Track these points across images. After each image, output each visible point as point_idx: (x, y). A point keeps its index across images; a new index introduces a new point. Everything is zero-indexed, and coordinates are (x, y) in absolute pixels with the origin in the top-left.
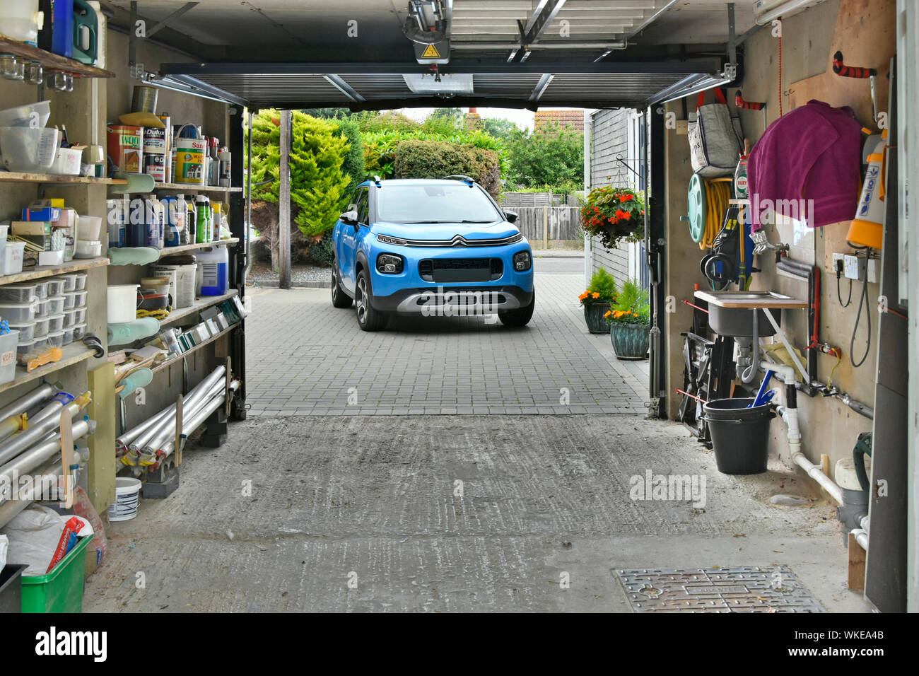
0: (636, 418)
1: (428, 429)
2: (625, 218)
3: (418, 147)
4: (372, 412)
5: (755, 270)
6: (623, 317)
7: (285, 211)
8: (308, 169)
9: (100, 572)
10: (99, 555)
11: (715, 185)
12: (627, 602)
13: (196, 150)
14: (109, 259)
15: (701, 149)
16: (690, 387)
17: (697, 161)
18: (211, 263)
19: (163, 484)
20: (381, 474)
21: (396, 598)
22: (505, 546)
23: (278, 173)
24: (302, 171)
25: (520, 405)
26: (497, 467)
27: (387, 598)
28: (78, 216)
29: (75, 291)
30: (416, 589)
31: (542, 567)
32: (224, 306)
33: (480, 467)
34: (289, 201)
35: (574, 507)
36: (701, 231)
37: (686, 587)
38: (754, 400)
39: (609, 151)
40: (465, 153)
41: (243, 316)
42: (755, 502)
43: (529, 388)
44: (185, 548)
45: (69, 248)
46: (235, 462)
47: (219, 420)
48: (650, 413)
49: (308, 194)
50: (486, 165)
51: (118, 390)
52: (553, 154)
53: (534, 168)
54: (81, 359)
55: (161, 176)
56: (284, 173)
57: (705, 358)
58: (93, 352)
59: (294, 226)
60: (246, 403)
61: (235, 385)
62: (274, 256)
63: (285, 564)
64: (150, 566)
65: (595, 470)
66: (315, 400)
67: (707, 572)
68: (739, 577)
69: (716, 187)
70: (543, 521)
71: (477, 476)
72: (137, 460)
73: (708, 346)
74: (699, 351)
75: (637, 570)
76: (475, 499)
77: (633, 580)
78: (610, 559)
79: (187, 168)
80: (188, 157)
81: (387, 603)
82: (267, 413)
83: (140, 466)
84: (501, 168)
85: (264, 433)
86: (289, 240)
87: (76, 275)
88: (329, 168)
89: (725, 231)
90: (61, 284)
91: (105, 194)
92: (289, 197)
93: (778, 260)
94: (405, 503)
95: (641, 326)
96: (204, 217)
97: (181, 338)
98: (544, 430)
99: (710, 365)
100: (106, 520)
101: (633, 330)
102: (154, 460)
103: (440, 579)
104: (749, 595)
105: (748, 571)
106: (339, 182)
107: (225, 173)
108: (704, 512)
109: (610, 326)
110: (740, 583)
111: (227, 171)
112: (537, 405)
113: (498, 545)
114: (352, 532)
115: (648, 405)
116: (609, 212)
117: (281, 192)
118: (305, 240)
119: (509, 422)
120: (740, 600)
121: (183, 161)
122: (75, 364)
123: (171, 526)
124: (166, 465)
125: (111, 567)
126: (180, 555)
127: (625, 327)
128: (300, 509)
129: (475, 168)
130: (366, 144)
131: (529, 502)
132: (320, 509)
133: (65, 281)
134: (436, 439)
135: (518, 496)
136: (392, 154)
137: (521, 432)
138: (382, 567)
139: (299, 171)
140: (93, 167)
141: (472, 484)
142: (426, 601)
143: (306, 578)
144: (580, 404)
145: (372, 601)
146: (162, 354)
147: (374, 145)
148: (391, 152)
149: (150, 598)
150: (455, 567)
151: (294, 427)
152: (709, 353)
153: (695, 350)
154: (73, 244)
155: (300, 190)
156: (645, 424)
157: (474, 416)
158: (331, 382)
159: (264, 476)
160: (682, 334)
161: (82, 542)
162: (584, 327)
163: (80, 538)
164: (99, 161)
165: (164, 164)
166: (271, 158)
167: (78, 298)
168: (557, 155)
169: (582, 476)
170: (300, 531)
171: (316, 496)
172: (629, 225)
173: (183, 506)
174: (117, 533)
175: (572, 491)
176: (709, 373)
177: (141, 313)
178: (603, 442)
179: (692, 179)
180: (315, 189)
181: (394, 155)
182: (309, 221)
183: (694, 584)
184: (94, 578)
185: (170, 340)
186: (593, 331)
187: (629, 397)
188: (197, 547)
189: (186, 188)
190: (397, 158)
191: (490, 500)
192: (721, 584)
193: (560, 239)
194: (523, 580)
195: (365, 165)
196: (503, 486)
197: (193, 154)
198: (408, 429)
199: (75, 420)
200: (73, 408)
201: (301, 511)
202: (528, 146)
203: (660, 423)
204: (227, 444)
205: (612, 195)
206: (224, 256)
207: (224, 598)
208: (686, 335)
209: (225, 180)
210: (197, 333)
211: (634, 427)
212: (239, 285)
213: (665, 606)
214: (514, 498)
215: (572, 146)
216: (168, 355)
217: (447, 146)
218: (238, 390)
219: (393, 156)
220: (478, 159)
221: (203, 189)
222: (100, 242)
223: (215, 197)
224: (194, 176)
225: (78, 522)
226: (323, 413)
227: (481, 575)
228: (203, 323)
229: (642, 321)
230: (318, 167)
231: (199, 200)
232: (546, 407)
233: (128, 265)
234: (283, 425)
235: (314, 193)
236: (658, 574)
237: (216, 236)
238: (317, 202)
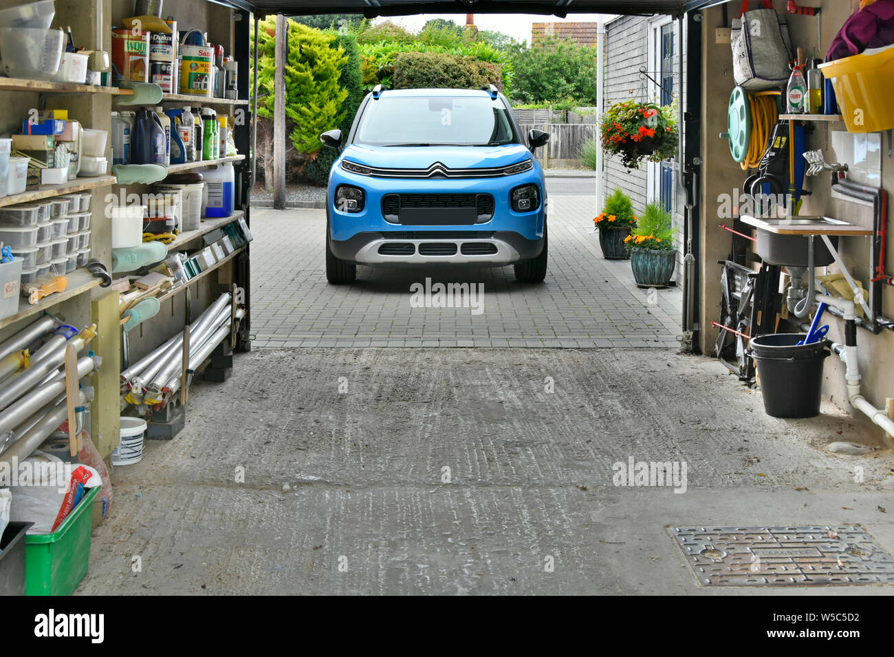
0: (666, 352)
1: (446, 363)
2: (649, 135)
3: (418, 60)
4: (383, 344)
5: (805, 193)
6: (645, 242)
7: (280, 127)
8: (304, 83)
9: (106, 525)
10: (105, 505)
11: (760, 99)
12: (688, 565)
13: (203, 59)
14: (115, 178)
15: (746, 59)
16: (729, 320)
17: (740, 72)
18: (216, 181)
19: (168, 424)
20: (401, 414)
21: (433, 558)
22: (546, 498)
23: (273, 87)
24: (298, 85)
25: (541, 337)
26: (525, 407)
27: (422, 557)
28: (82, 129)
29: (79, 213)
30: (453, 547)
31: (589, 524)
32: (229, 228)
33: (506, 407)
34: (284, 117)
35: (615, 453)
36: (745, 149)
37: (751, 549)
38: (806, 336)
39: (626, 64)
40: (467, 66)
41: (248, 238)
42: (812, 449)
43: (547, 318)
44: (195, 497)
45: (73, 165)
46: (242, 398)
47: (225, 352)
48: (683, 348)
49: (304, 109)
50: (489, 79)
51: (123, 322)
52: (551, 68)
53: (532, 83)
54: (87, 289)
55: (168, 86)
56: (280, 87)
57: (747, 289)
58: (99, 280)
59: (289, 143)
60: (251, 333)
61: (240, 314)
62: (268, 174)
63: (306, 517)
64: (159, 518)
65: (632, 412)
66: (321, 330)
67: (773, 531)
68: (809, 538)
69: (761, 102)
70: (583, 469)
71: (505, 417)
72: (142, 398)
73: (751, 276)
74: (739, 281)
75: (693, 528)
76: (506, 444)
77: (691, 539)
78: (662, 515)
79: (193, 79)
80: (194, 66)
81: (423, 564)
82: (271, 344)
83: (146, 405)
84: (504, 83)
85: (271, 366)
86: (284, 157)
87: (80, 195)
88: (326, 82)
89: (773, 150)
90: (64, 204)
91: (109, 105)
92: (284, 112)
93: (835, 182)
94: (431, 448)
95: (664, 252)
96: (211, 132)
97: (187, 264)
98: (570, 366)
99: (753, 296)
100: (109, 465)
101: (656, 256)
102: (160, 398)
103: (478, 536)
104: (824, 560)
105: (818, 531)
106: (336, 96)
107: (230, 84)
108: (758, 461)
109: (630, 251)
110: (811, 545)
111: (233, 82)
112: (559, 337)
113: (537, 497)
114: (377, 480)
115: (680, 338)
116: (632, 128)
117: (275, 106)
118: (300, 157)
119: (531, 356)
120: (814, 565)
121: (189, 70)
122: (81, 294)
123: (180, 471)
124: (172, 403)
125: (117, 519)
126: (191, 506)
127: (647, 253)
128: (318, 453)
129: (478, 82)
130: (363, 56)
131: (566, 448)
132: (339, 453)
133: (69, 201)
134: (455, 375)
135: (552, 440)
136: (390, 67)
137: (546, 367)
138: (413, 522)
139: (294, 85)
140: (99, 74)
141: (501, 426)
142: (466, 563)
143: (332, 534)
144: (604, 337)
145: (406, 561)
146: (167, 282)
147: (372, 58)
148: (390, 65)
149: (162, 555)
150: (494, 522)
151: (302, 360)
152: (753, 283)
153: (734, 279)
154: (77, 160)
155: (295, 105)
156: (678, 359)
157: (494, 350)
158: (337, 310)
159: (275, 415)
160: (719, 262)
161: (89, 494)
162: (598, 252)
163: (87, 490)
164: (104, 69)
165: (172, 73)
166: (265, 71)
167: (81, 220)
168: (556, 70)
169: (619, 418)
170: (319, 478)
171: (333, 438)
172: (653, 143)
173: (191, 448)
174: (121, 480)
175: (610, 435)
176: (752, 305)
177: (146, 237)
178: (636, 380)
179: (734, 92)
180: (311, 104)
181: (393, 68)
182: (304, 137)
183: (759, 546)
184: (100, 531)
185: (175, 267)
186: (609, 255)
187: (657, 329)
188: (209, 496)
189: (193, 100)
190: (396, 71)
191: (522, 445)
192: (790, 545)
193: (561, 158)
194: (569, 538)
195: (362, 79)
196: (535, 429)
197: (199, 63)
198: (424, 363)
199: (81, 355)
200: (78, 343)
201: (319, 455)
202: (526, 60)
203: (694, 359)
204: (232, 378)
205: (635, 111)
206: (229, 175)
207: (243, 556)
208: (724, 263)
209: (231, 91)
210: (202, 259)
211: (666, 363)
212: (244, 206)
213: (731, 571)
214: (548, 443)
215: (572, 61)
216: (174, 282)
217: (449, 59)
218: (243, 319)
219: (392, 70)
220: (481, 73)
221: (210, 101)
222: (105, 158)
223: (222, 110)
224: (200, 86)
225: (85, 471)
226: (331, 344)
227: (522, 532)
228: (209, 247)
229: (665, 247)
230: (314, 80)
231: (205, 113)
232: (569, 340)
233: (135, 183)
234: (290, 358)
235: (310, 108)
236: (718, 532)
237: (222, 153)
238: (312, 116)
